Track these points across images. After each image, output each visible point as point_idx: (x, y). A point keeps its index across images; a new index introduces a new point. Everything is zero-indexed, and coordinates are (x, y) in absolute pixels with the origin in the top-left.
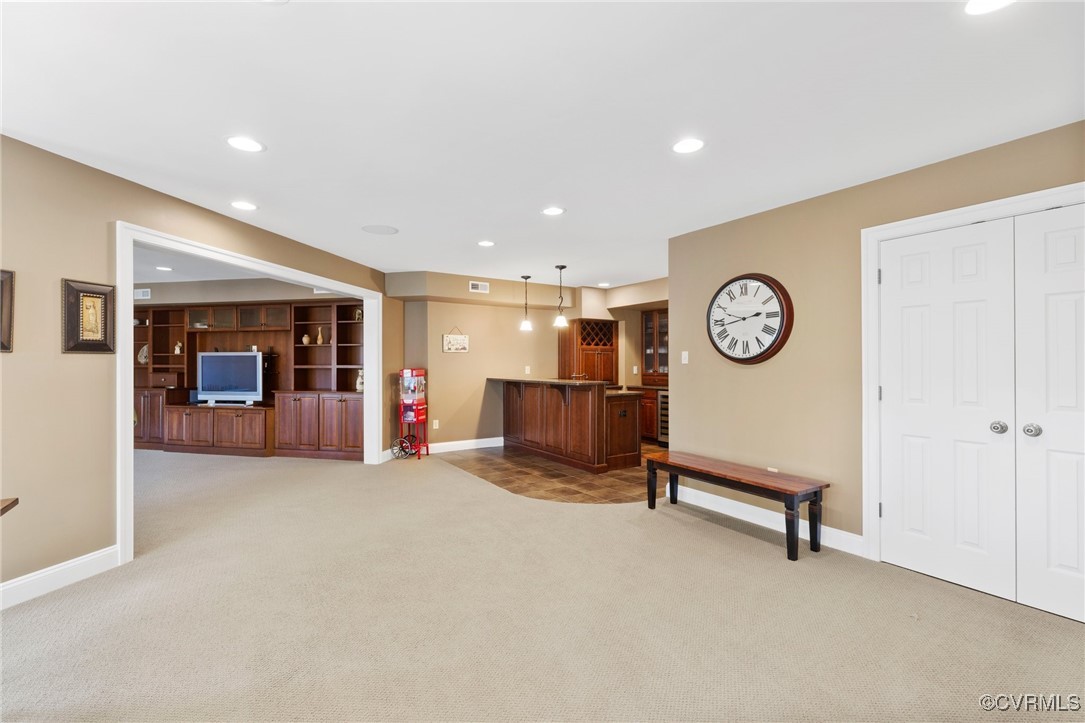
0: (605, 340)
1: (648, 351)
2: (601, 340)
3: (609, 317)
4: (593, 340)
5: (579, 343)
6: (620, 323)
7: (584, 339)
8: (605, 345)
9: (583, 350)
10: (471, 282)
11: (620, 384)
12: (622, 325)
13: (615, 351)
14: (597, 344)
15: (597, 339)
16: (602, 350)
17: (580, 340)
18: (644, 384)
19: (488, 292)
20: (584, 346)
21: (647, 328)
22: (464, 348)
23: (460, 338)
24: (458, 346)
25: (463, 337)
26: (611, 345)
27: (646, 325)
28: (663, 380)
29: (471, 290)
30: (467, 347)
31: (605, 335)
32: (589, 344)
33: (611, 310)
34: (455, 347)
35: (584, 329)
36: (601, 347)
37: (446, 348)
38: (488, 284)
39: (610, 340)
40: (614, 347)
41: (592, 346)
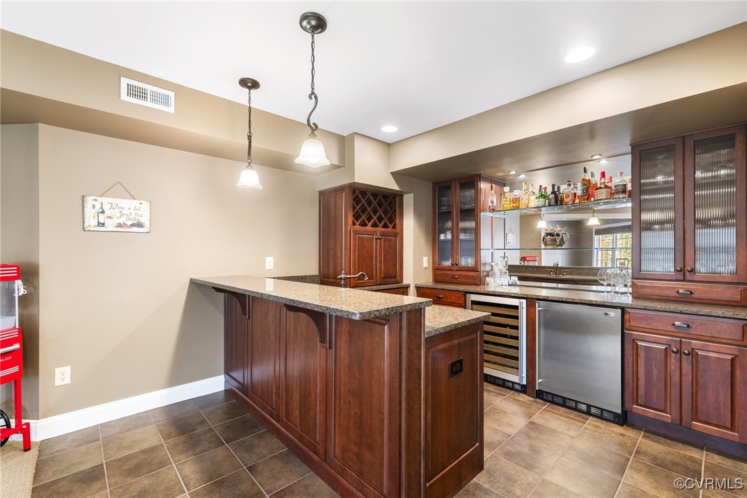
0: (386, 220)
1: (442, 237)
2: (380, 219)
3: (394, 186)
4: (369, 219)
5: (350, 222)
6: (405, 197)
7: (357, 217)
8: (385, 226)
9: (356, 233)
10: (124, 82)
11: (405, 282)
12: (408, 199)
13: (398, 235)
14: (375, 225)
15: (375, 218)
16: (383, 234)
17: (350, 219)
18: (436, 280)
19: (171, 109)
20: (357, 227)
21: (440, 205)
22: (139, 225)
23: (127, 204)
24: (122, 221)
25: (136, 203)
26: (394, 227)
27: (440, 201)
28: (474, 277)
29: (124, 96)
30: (145, 220)
31: (385, 212)
32: (365, 225)
33: (397, 175)
34: (116, 221)
35: (356, 200)
36: (380, 229)
37: (91, 222)
38: (172, 94)
39: (392, 220)
40: (398, 230)
41: (369, 228)
